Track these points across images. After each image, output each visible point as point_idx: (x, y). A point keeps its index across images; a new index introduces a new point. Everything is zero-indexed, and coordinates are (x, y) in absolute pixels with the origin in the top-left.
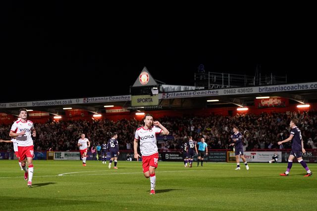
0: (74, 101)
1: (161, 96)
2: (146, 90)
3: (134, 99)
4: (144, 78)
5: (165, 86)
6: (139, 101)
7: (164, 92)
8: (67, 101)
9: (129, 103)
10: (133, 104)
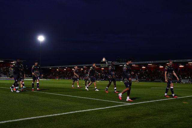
0: (86, 65)
1: (108, 64)
2: (104, 63)
3: (101, 65)
4: (104, 60)
5: (109, 62)
6: (103, 65)
7: (109, 63)
8: (85, 65)
9: (100, 66)
10: (101, 66)
